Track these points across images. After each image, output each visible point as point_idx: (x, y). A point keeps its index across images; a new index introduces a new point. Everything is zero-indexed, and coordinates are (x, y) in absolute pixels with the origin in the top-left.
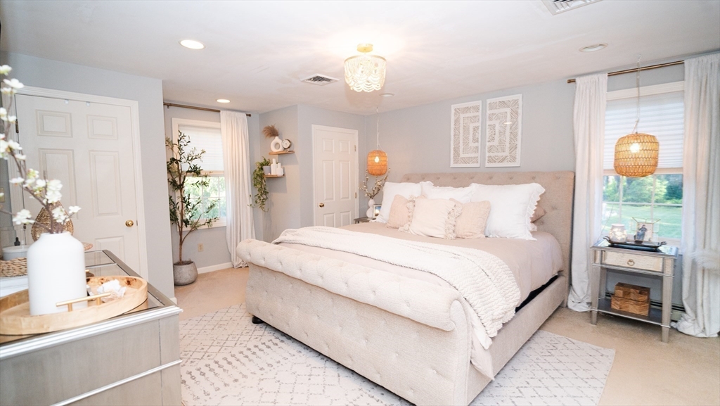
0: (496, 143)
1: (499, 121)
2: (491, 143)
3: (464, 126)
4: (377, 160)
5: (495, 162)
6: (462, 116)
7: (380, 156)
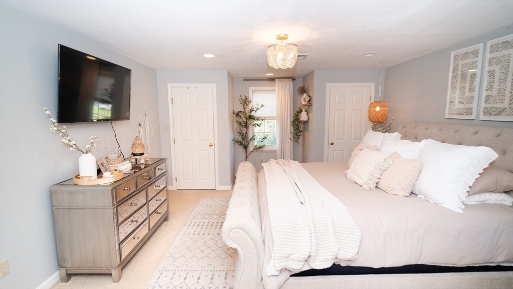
0: (494, 92)
1: (499, 66)
2: (489, 93)
3: (462, 74)
4: (378, 109)
5: (491, 114)
6: (461, 63)
7: (381, 106)
